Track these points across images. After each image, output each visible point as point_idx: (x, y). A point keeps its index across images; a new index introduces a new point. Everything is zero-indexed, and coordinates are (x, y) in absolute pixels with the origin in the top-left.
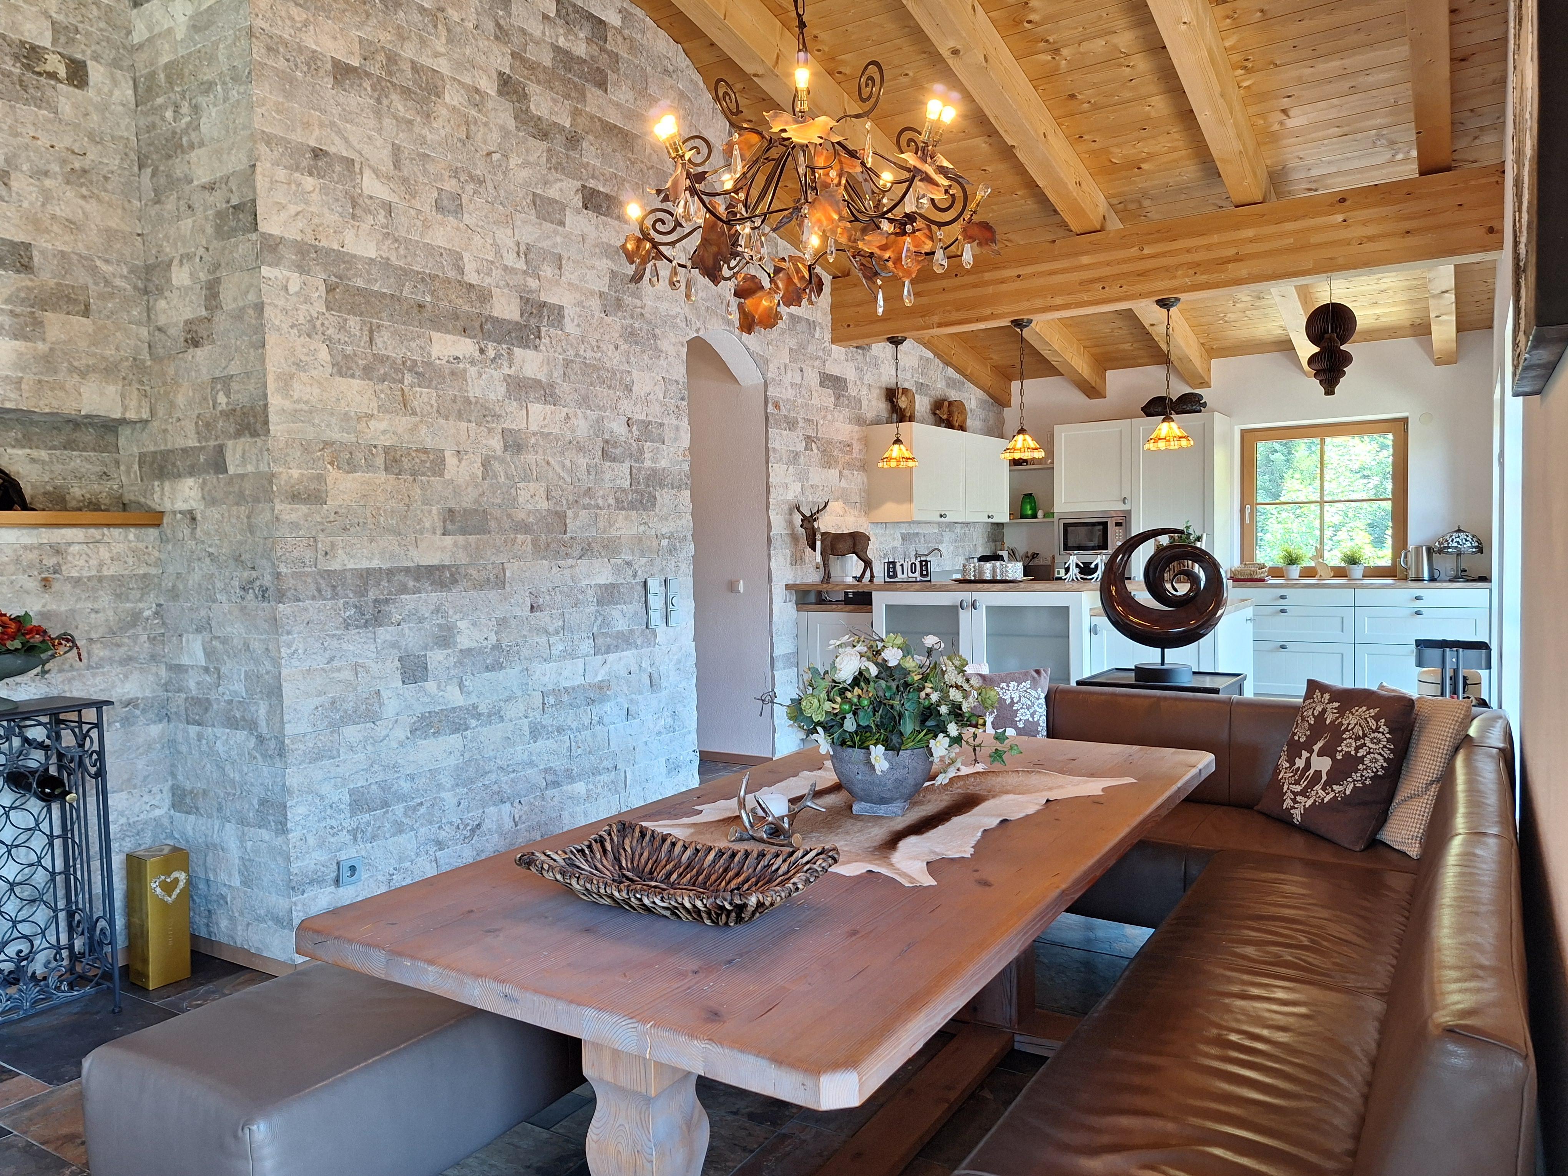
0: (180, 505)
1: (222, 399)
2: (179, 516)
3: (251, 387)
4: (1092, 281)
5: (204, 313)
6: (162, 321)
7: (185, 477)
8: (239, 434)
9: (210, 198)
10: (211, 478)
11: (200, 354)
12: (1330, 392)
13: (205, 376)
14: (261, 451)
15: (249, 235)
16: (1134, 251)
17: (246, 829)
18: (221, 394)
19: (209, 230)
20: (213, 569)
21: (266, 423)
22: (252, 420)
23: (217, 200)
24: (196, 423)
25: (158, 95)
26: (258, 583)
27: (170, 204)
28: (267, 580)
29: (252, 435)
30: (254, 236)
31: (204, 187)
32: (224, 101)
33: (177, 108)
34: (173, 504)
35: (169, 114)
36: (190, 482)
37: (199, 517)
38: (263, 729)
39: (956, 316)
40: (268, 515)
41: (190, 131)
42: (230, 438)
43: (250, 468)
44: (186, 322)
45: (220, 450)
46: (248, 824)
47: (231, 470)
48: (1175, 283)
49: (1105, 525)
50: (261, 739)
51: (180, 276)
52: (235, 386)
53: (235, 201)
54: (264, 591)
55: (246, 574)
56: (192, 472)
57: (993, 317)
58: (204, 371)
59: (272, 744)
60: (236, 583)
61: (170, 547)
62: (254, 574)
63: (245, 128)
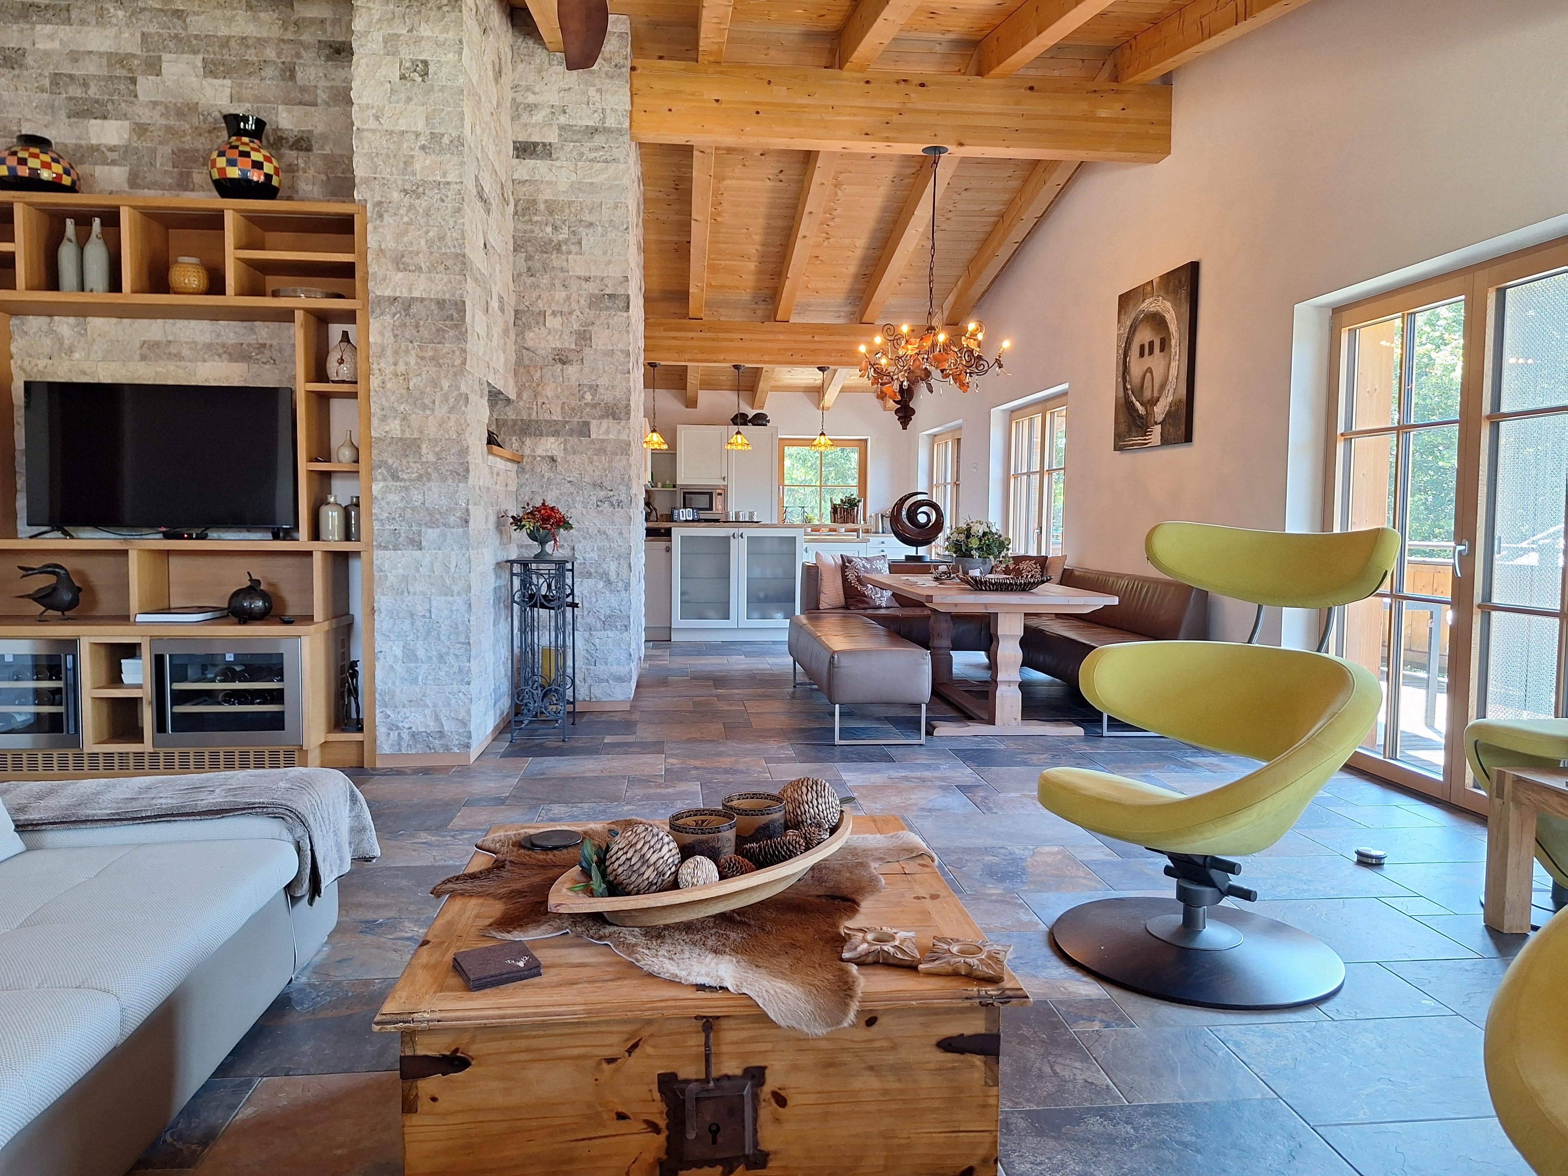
0: (539, 452)
1: (588, 397)
2: (538, 459)
3: (617, 393)
4: (786, 350)
5: (573, 346)
6: (530, 344)
7: (547, 436)
8: (602, 417)
9: (585, 285)
10: (573, 440)
11: (572, 370)
12: (904, 428)
13: (573, 381)
14: (624, 428)
15: (620, 313)
16: (809, 337)
17: (593, 633)
18: (588, 393)
19: (582, 302)
20: (572, 490)
21: (628, 413)
22: (617, 411)
23: (592, 288)
24: (562, 408)
25: (535, 214)
26: (615, 498)
27: (545, 280)
28: (623, 497)
29: (614, 418)
30: (625, 314)
31: (579, 278)
32: (602, 236)
33: (555, 228)
34: (533, 450)
35: (549, 229)
36: (552, 439)
37: (559, 460)
38: (613, 576)
39: (700, 356)
40: (624, 462)
41: (569, 243)
42: (595, 418)
43: (611, 436)
44: (555, 349)
45: (587, 424)
46: (596, 630)
47: (593, 436)
48: (831, 359)
49: (711, 494)
50: (609, 582)
51: (553, 322)
52: (601, 390)
53: (608, 291)
54: (619, 502)
55: (602, 493)
56: (556, 434)
57: (724, 361)
58: (573, 379)
59: (620, 584)
60: (594, 499)
61: (527, 476)
62: (611, 493)
63: (619, 254)
